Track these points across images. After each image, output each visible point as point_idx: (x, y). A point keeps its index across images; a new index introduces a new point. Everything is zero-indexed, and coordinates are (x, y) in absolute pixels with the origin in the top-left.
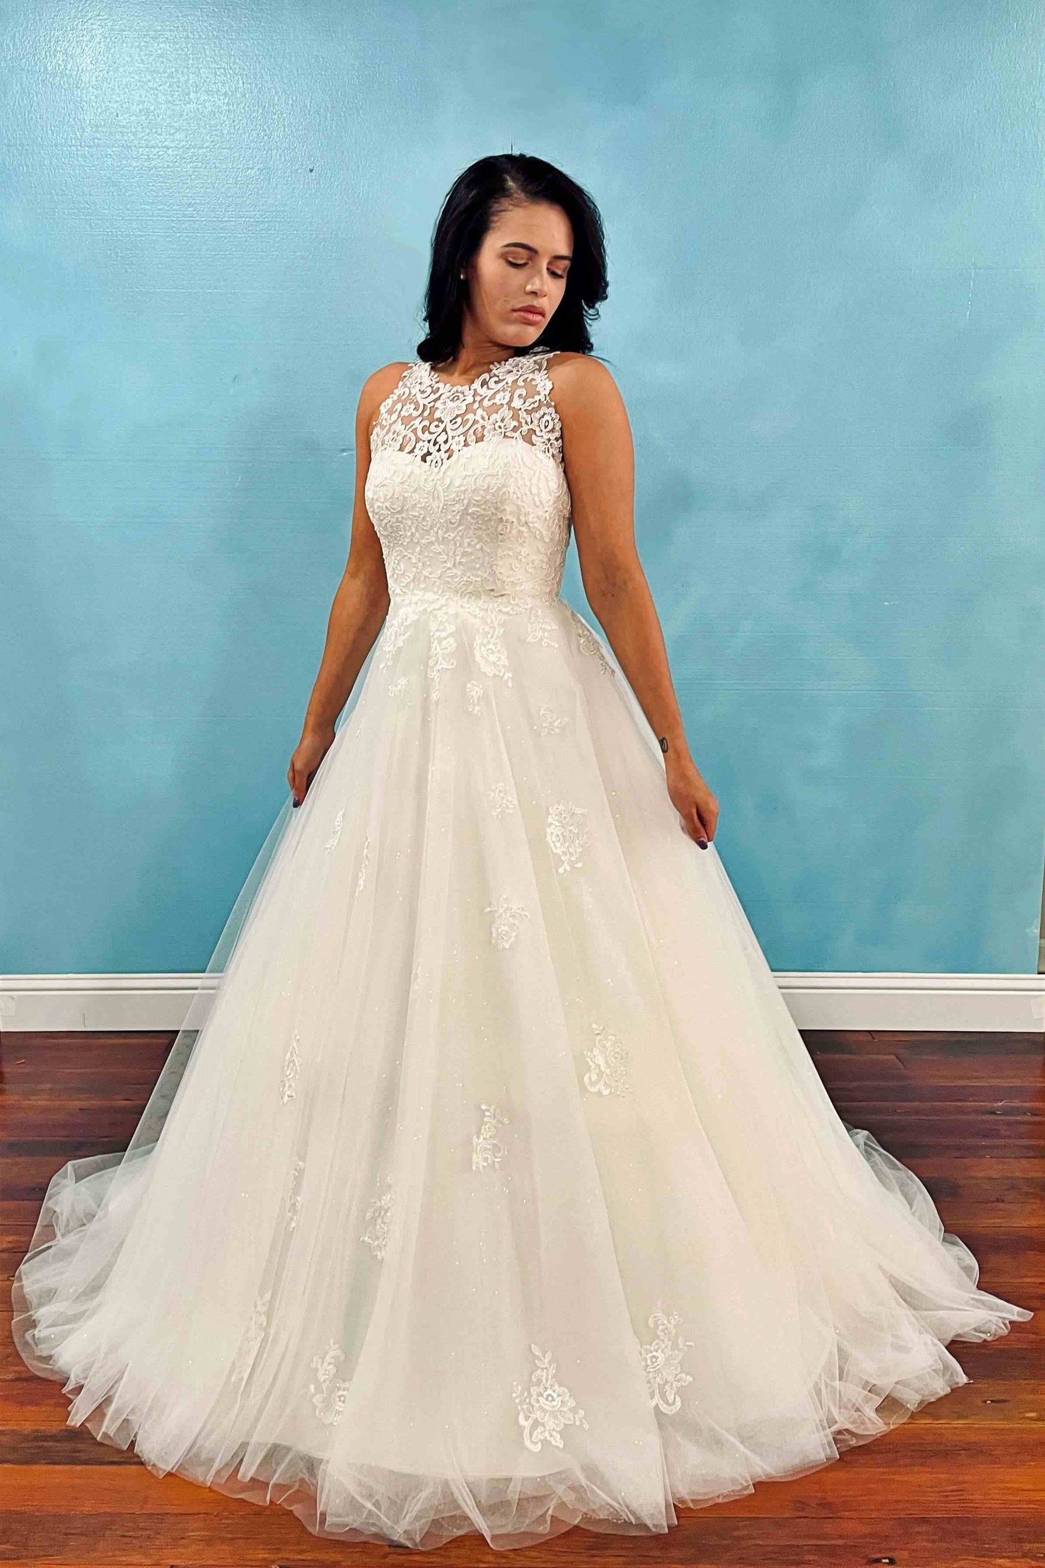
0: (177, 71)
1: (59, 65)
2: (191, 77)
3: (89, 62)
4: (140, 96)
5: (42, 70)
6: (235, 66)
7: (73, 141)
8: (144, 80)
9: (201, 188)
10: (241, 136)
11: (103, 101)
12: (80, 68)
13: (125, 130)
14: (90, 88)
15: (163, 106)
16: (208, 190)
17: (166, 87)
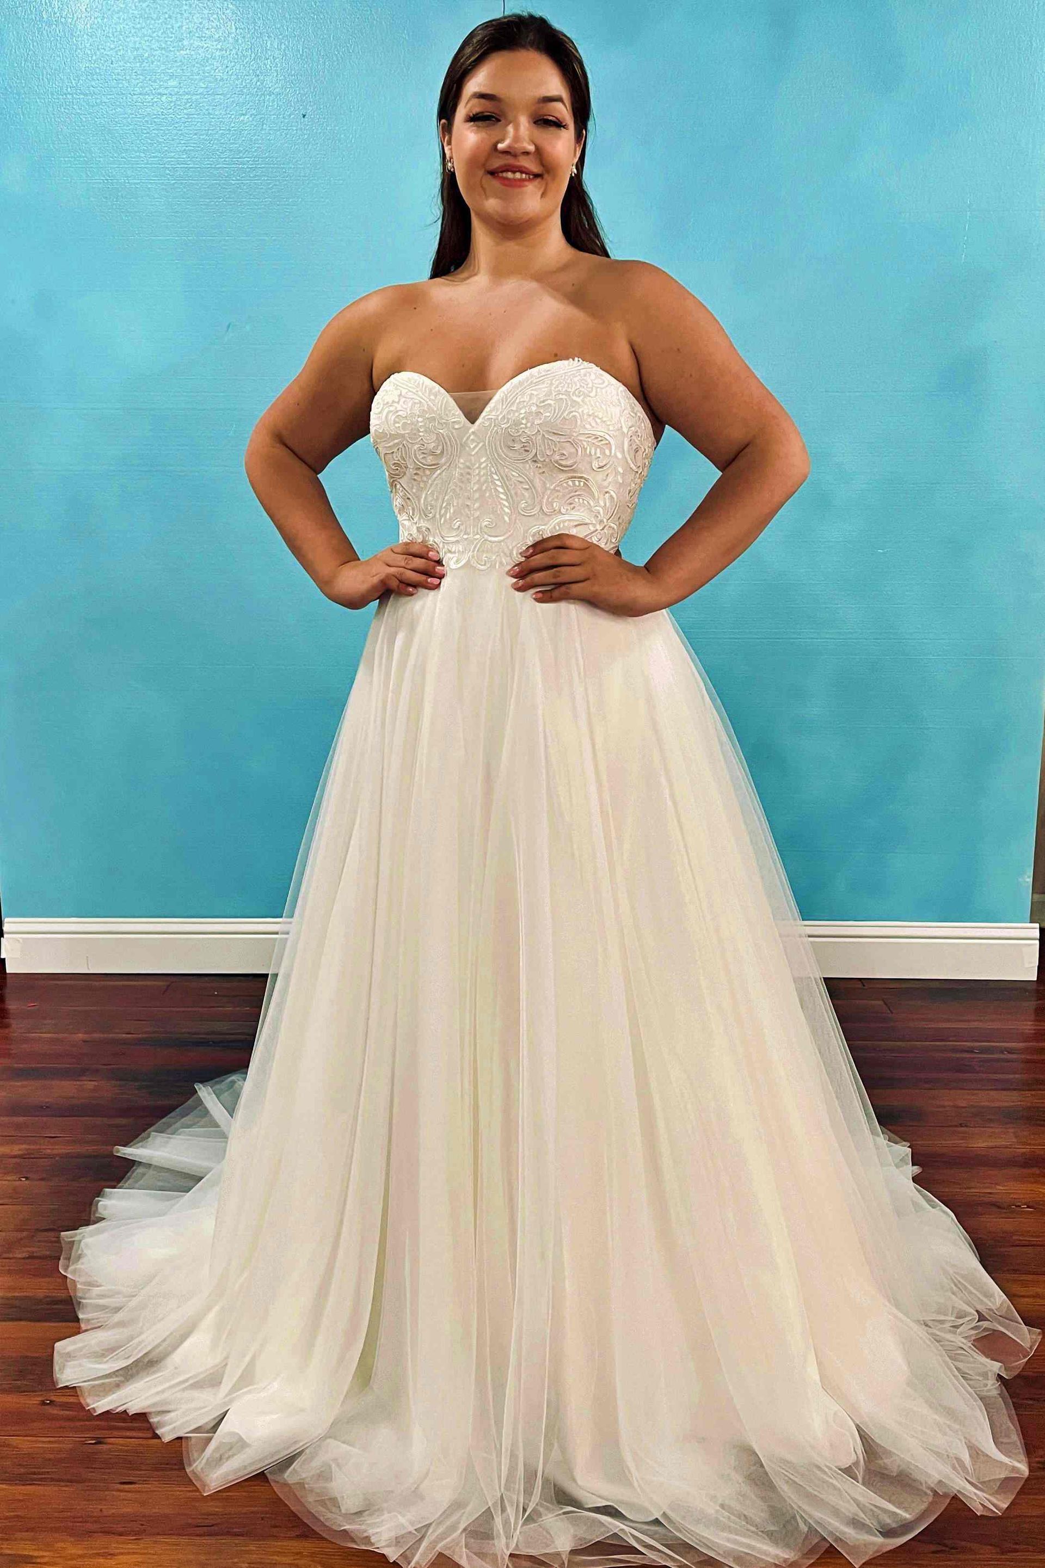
0: (170, 17)
1: (55, 13)
2: (184, 24)
3: (84, 10)
4: (135, 42)
5: (38, 19)
6: (228, 11)
7: (69, 89)
8: (139, 26)
9: (196, 134)
10: (234, 82)
11: (98, 49)
12: (75, 15)
13: (120, 77)
14: (85, 36)
15: (157, 52)
16: (201, 137)
17: (160, 34)
